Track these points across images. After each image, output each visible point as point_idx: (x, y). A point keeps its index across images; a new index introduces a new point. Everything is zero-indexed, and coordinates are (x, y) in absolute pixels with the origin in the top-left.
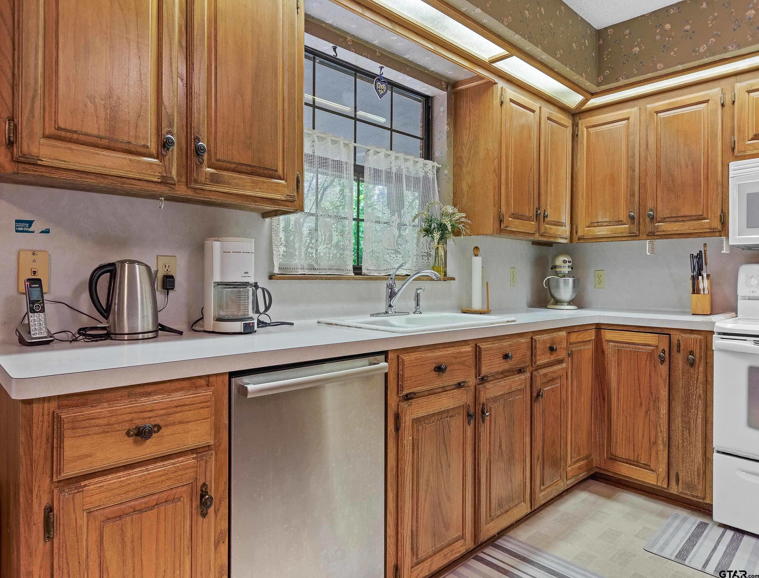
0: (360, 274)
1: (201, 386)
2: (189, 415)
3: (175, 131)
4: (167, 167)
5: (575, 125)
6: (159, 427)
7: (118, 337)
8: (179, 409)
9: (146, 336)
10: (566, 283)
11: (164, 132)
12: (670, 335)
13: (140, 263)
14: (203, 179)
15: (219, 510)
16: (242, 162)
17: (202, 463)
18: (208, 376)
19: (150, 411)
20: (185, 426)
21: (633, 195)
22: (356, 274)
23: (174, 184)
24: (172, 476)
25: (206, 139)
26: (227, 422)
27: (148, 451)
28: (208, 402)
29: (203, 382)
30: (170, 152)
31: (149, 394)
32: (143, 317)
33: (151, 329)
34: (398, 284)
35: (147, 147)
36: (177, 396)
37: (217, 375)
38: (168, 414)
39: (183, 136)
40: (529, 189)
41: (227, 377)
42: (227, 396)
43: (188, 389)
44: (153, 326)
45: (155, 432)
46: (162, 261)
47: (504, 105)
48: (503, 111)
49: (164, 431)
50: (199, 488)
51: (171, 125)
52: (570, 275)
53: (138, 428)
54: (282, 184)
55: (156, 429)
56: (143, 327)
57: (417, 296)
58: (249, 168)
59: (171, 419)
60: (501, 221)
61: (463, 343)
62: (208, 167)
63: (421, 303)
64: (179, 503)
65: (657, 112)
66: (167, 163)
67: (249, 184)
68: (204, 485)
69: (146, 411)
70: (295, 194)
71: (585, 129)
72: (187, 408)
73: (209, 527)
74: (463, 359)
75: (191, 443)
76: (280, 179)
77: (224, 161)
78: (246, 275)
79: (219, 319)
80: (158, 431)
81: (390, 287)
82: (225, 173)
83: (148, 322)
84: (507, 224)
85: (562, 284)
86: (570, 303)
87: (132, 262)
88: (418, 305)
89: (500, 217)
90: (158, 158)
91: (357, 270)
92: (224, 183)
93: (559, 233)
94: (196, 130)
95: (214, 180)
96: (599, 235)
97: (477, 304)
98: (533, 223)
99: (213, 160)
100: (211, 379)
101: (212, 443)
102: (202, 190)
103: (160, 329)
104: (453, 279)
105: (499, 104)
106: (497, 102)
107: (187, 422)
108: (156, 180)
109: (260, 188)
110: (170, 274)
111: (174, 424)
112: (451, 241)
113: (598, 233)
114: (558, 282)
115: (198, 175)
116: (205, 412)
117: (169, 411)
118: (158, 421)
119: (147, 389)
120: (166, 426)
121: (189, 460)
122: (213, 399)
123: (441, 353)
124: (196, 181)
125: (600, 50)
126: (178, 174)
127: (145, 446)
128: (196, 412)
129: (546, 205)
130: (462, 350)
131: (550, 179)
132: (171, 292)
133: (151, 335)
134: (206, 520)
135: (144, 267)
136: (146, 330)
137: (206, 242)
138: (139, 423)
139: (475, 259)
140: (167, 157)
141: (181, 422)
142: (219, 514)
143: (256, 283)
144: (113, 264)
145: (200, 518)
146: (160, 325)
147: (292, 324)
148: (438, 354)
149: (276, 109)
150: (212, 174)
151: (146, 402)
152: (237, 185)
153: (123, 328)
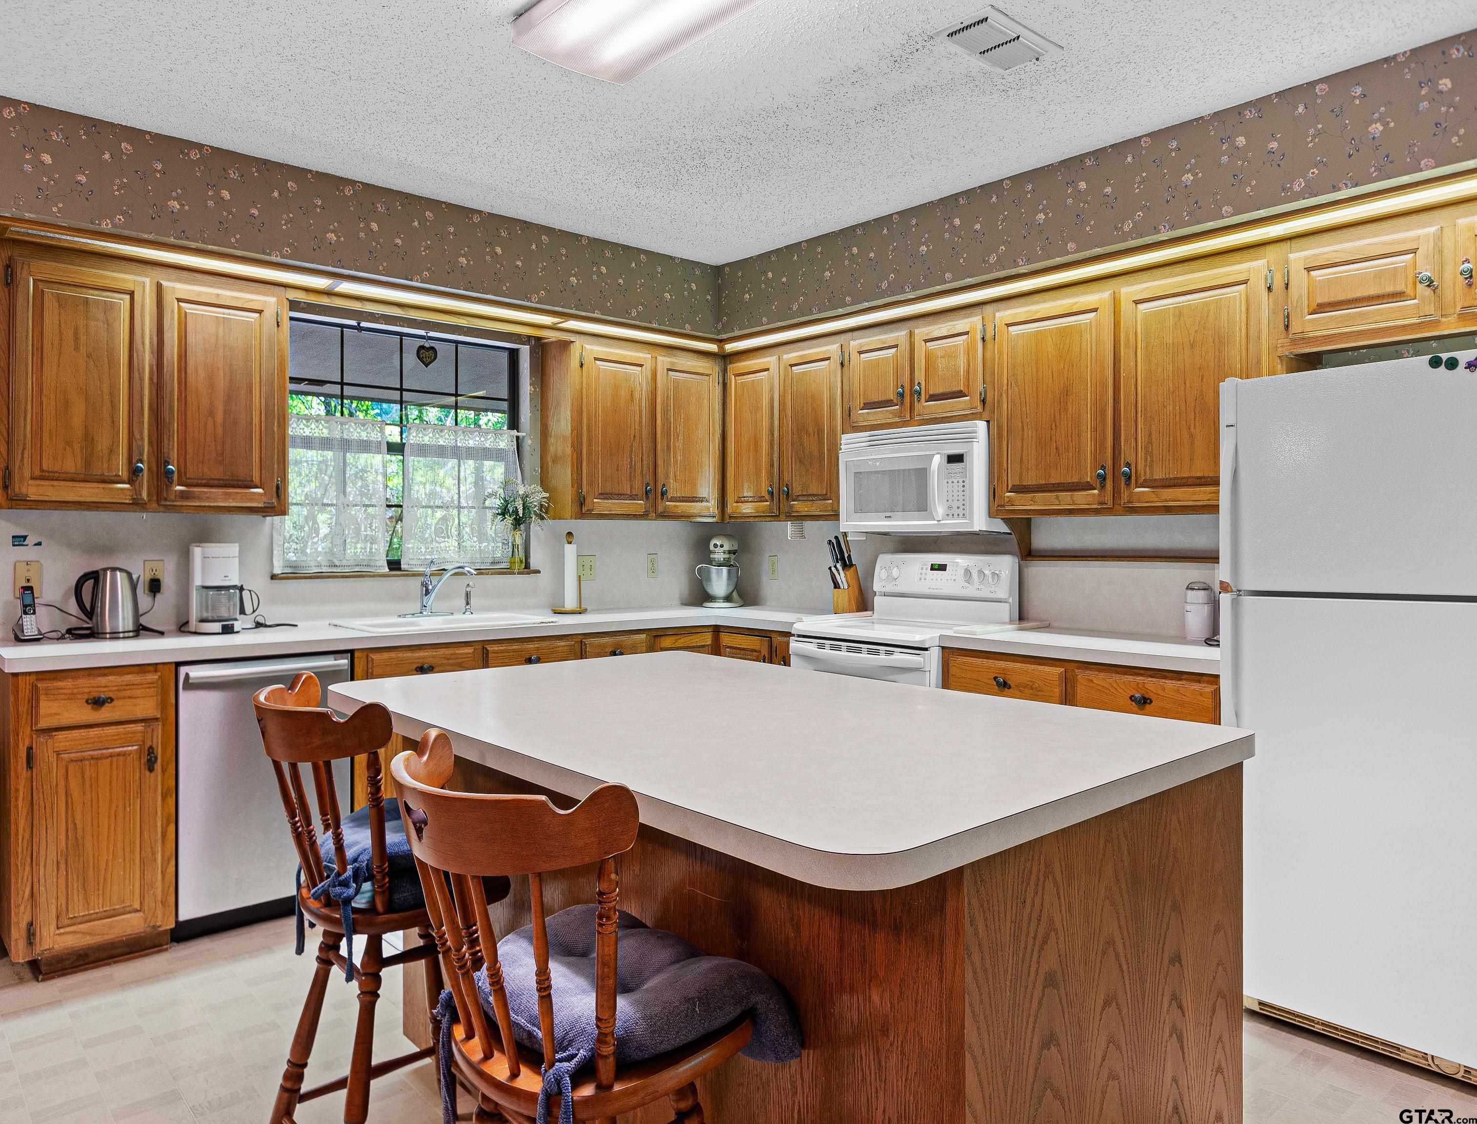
0: (399, 569)
1: (149, 672)
2: (138, 692)
3: (145, 457)
4: (138, 491)
5: (725, 371)
6: (112, 700)
7: (101, 636)
8: (128, 687)
9: (126, 635)
10: (719, 573)
11: (134, 461)
12: (770, 637)
13: (121, 570)
14: (172, 497)
15: (166, 770)
16: (213, 477)
17: (150, 730)
18: (156, 664)
19: (105, 687)
20: (134, 700)
21: (772, 465)
22: (391, 569)
23: (146, 504)
24: (122, 736)
25: (175, 462)
26: (173, 701)
27: (103, 716)
28: (154, 683)
29: (151, 668)
30: (140, 478)
31: (105, 675)
32: (124, 619)
33: (131, 628)
34: (434, 580)
35: (119, 476)
36: (129, 678)
37: (164, 664)
38: (119, 690)
39: (153, 460)
40: (631, 461)
41: (173, 666)
42: (173, 681)
43: (138, 673)
44: (133, 626)
45: (108, 703)
46: (149, 566)
47: (585, 367)
48: (585, 374)
49: (115, 703)
50: (147, 749)
51: (142, 454)
52: (726, 563)
53: (94, 698)
54: (259, 493)
55: (109, 701)
56: (124, 627)
57: (468, 595)
58: (222, 482)
59: (123, 694)
60: (582, 504)
61: (463, 644)
62: (179, 485)
63: (473, 601)
64: (129, 758)
65: (791, 366)
66: (137, 487)
67: (220, 497)
68: (151, 747)
69: (101, 687)
70: (274, 500)
71: (733, 377)
72: (135, 687)
73: (156, 780)
74: (460, 661)
75: (140, 714)
76: (256, 487)
77: (194, 479)
78: (226, 578)
79: (203, 621)
80: (111, 702)
81: (425, 585)
82: (196, 489)
83: (128, 622)
84: (590, 507)
85: (714, 576)
86: (728, 599)
87: (113, 569)
88: (468, 604)
89: (579, 499)
90: (129, 483)
91: (394, 565)
92: (194, 498)
93: (695, 511)
94: (166, 455)
95: (183, 496)
96: (745, 513)
97: (570, 602)
98: (642, 502)
99: (184, 479)
100: (158, 666)
101: (159, 716)
102: (173, 506)
103: (142, 629)
104: (539, 572)
105: (578, 364)
106: (574, 363)
107: (135, 698)
108: (127, 501)
109: (233, 499)
110: (158, 577)
111: (124, 698)
112: (537, 528)
113: (744, 511)
114: (709, 572)
115: (167, 494)
116: (152, 691)
117: (120, 688)
118: (111, 695)
119: (102, 671)
120: (118, 699)
121: (139, 727)
122: (160, 682)
123: (427, 654)
124: (166, 499)
125: (718, 292)
126: (149, 495)
127: (100, 712)
128: (143, 690)
129: (667, 476)
130: (457, 652)
131: (674, 444)
132: (158, 596)
133: (131, 634)
134: (152, 774)
135: (125, 575)
136: (126, 630)
137: (191, 548)
138: (96, 695)
139: (568, 547)
140: (138, 482)
141: (130, 697)
142: (167, 774)
143: (242, 586)
144: (97, 572)
145: (148, 773)
146: (141, 625)
147: (296, 626)
148: (421, 654)
149: (251, 423)
150: (182, 492)
151: (103, 680)
152: (208, 498)
153: (106, 629)
